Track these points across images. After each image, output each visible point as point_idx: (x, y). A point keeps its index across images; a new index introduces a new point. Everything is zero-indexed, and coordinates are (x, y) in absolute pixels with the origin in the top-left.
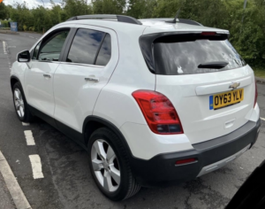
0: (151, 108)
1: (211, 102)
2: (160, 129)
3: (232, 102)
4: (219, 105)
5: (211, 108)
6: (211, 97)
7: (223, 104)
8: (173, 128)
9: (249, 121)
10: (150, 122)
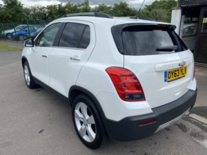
0: (120, 81)
1: (166, 76)
2: (127, 97)
3: (180, 76)
4: (171, 79)
5: (166, 81)
6: (166, 73)
7: (174, 78)
8: (137, 96)
9: (190, 90)
10: (120, 92)
